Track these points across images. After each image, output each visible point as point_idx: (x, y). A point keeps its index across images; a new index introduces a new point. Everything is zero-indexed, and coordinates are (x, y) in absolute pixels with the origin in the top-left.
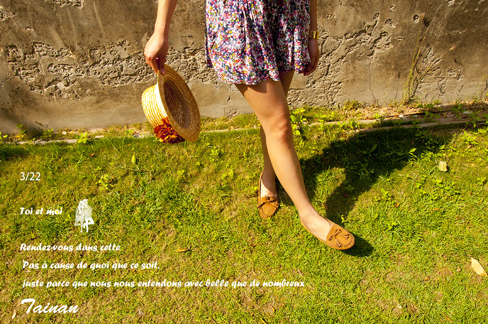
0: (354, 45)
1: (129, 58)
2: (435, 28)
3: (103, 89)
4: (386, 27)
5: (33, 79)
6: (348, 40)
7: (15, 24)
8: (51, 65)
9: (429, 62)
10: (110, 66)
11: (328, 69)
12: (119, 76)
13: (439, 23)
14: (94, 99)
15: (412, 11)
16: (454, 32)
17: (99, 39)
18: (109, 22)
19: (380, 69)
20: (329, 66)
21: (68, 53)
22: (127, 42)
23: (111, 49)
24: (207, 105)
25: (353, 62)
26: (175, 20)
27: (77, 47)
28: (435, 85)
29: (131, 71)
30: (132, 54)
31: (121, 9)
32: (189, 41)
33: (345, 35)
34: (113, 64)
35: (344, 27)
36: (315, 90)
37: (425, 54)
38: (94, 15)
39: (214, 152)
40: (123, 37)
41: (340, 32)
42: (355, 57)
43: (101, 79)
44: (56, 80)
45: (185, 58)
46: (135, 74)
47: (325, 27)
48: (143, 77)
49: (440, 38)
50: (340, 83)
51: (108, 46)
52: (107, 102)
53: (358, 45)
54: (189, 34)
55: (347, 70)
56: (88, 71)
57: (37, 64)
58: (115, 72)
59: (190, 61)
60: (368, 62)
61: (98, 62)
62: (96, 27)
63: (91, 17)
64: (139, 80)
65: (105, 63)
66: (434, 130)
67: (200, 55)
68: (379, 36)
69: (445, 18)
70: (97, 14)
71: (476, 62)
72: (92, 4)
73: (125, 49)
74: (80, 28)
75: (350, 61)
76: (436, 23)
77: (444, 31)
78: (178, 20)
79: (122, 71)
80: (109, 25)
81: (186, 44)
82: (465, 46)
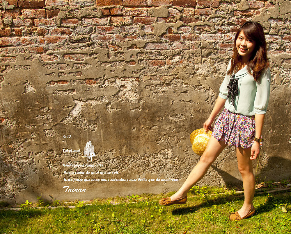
0: (229, 152)
1: (114, 159)
2: (266, 143)
3: (96, 176)
5: (56, 169)
6: (226, 150)
7: (57, 139)
8: (69, 161)
9: (266, 160)
10: (103, 163)
11: (217, 165)
12: (106, 169)
13: (267, 140)
14: (89, 181)
16: (274, 145)
17: (100, 148)
18: (107, 139)
20: (217, 163)
21: (81, 155)
22: (114, 150)
23: (105, 154)
24: (152, 186)
25: (229, 161)
26: (142, 139)
29: (114, 166)
30: (116, 156)
31: (115, 133)
32: (147, 150)
34: (104, 161)
36: (210, 177)
37: (263, 156)
38: (100, 136)
39: (160, 210)
40: (113, 147)
42: (230, 159)
44: (70, 170)
45: (144, 159)
46: (115, 168)
48: (119, 169)
49: (269, 147)
51: (104, 152)
53: (231, 152)
54: (147, 147)
55: (226, 165)
57: (61, 160)
58: (105, 166)
59: (146, 161)
60: (236, 161)
61: (96, 161)
62: (100, 142)
63: (98, 137)
64: (117, 171)
65: (100, 161)
66: (275, 194)
67: (152, 158)
69: (269, 138)
70: (102, 135)
72: (100, 130)
73: (113, 154)
75: (227, 160)
76: (266, 140)
77: (270, 144)
78: (143, 139)
79: (108, 166)
80: (107, 141)
81: (145, 152)
82: (281, 151)
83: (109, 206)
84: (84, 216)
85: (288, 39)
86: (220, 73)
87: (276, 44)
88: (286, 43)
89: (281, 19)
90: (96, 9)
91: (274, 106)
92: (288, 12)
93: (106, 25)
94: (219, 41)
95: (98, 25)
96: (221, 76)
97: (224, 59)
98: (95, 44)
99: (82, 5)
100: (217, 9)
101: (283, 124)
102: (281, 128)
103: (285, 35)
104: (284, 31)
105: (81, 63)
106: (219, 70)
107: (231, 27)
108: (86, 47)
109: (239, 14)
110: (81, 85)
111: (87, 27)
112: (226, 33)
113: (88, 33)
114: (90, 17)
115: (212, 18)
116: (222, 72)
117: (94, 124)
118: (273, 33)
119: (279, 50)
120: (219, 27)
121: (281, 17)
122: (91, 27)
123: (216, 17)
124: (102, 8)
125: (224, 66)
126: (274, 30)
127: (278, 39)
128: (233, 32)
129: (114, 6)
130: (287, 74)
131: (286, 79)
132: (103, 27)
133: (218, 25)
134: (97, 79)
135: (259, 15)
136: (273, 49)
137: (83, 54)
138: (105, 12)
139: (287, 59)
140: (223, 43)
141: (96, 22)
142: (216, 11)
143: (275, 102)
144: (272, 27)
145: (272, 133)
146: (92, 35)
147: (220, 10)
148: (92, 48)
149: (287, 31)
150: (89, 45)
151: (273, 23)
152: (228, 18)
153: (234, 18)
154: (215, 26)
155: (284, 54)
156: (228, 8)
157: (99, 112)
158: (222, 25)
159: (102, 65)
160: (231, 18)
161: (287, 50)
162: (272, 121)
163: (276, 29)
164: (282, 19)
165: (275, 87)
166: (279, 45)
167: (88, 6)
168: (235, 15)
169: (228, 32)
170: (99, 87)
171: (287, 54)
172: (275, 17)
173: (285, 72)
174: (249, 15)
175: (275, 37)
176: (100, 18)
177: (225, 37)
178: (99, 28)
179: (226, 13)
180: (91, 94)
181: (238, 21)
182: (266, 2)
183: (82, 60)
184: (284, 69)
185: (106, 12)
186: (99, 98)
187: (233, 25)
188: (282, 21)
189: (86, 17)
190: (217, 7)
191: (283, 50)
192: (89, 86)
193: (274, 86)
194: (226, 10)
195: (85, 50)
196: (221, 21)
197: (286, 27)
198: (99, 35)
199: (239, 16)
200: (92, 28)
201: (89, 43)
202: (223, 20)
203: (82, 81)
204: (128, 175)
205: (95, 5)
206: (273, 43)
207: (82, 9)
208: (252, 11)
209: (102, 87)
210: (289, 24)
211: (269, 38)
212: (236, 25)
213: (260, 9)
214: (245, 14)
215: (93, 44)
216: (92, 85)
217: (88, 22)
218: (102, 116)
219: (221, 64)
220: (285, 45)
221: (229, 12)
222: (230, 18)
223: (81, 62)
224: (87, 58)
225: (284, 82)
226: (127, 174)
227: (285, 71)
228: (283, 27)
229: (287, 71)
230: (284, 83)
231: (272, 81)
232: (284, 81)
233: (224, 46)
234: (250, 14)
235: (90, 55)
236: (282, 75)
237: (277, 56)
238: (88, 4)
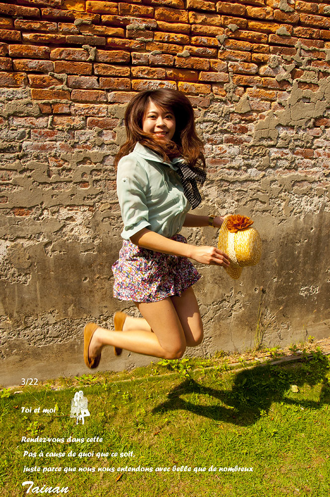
0: (219, 310)
1: (56, 323)
2: (269, 296)
3: (28, 349)
4: (238, 297)
6: (215, 306)
9: (268, 319)
10: (39, 330)
12: (44, 338)
14: (18, 357)
15: (253, 285)
16: (280, 298)
17: (35, 308)
18: (45, 296)
19: (237, 325)
22: (57, 311)
24: (111, 361)
25: (219, 322)
26: (96, 295)
27: (15, 315)
28: (275, 333)
29: (55, 334)
30: (59, 320)
31: (57, 286)
32: (104, 310)
33: (213, 303)
34: (42, 328)
35: (212, 298)
37: (265, 313)
38: (36, 291)
39: (124, 396)
40: (54, 307)
41: (209, 301)
42: (220, 318)
43: (29, 340)
45: (99, 323)
46: (57, 337)
47: (199, 298)
48: (64, 339)
49: (272, 302)
50: (211, 337)
51: (41, 314)
52: (29, 360)
53: (221, 310)
54: (105, 305)
55: (215, 327)
56: (19, 334)
58: (42, 334)
59: (103, 325)
60: (228, 321)
61: (29, 327)
62: (35, 299)
63: (33, 292)
64: (60, 341)
65: (35, 328)
66: (282, 366)
67: (111, 321)
68: (234, 303)
69: (273, 289)
70: (38, 290)
71: (297, 317)
72: (36, 282)
73: (54, 316)
74: (22, 300)
75: (216, 321)
76: (269, 292)
77: (274, 297)
78: (98, 295)
79: (47, 334)
80: (45, 298)
81: (102, 312)
82: (288, 307)
83: (49, 393)
84: (12, 411)
85: (302, 153)
86: (208, 200)
87: (285, 161)
88: (298, 159)
89: (292, 127)
90: (31, 104)
91: (281, 246)
92: (302, 118)
93: (46, 127)
94: (208, 155)
95: (33, 128)
96: (210, 204)
97: (214, 180)
98: (29, 156)
99: (10, 97)
100: (207, 110)
101: (292, 269)
102: (289, 275)
103: (297, 148)
104: (296, 143)
105: (7, 184)
106: (207, 196)
107: (225, 135)
108: (15, 160)
109: (237, 118)
110: (8, 216)
111: (16, 130)
112: (218, 144)
113: (18, 139)
114: (22, 115)
115: (200, 123)
116: (212, 199)
117: (26, 274)
118: (281, 146)
119: (289, 168)
120: (208, 136)
121: (293, 125)
122: (23, 130)
123: (204, 121)
124: (40, 102)
125: (214, 190)
126: (284, 141)
127: (288, 154)
128: (227, 143)
129: (59, 100)
130: (299, 202)
131: (297, 208)
132: (41, 132)
133: (208, 132)
134: (30, 208)
135: (264, 120)
136: (281, 167)
137: (10, 170)
138: (44, 108)
139: (299, 182)
140: (214, 157)
141: (31, 123)
142: (206, 113)
143: (282, 240)
144: (280, 137)
145: (277, 282)
146: (24, 142)
147: (211, 112)
148: (24, 162)
149: (300, 143)
150: (19, 158)
151: (283, 132)
152: (221, 124)
153: (229, 123)
154: (204, 134)
155: (296, 174)
156: (221, 109)
157: (34, 256)
158: (213, 133)
159: (39, 187)
160: (226, 123)
161: (300, 169)
162: (277, 265)
163: (285, 140)
164: (294, 126)
165: (283, 220)
166: (289, 162)
167: (18, 99)
168: (231, 120)
169: (221, 143)
170: (34, 219)
171: (299, 174)
172: (285, 124)
173: (297, 199)
174: (250, 119)
175: (285, 151)
176: (37, 117)
177: (217, 150)
178: (36, 132)
179: (218, 116)
180: (22, 230)
181: (236, 128)
182: (273, 103)
183: (9, 180)
184: (296, 195)
185: (47, 109)
186: (33, 236)
187: (229, 133)
188: (294, 129)
189: (15, 115)
190: (206, 106)
191: (294, 168)
192: (19, 218)
193: (281, 218)
194: (219, 111)
195: (14, 164)
196: (211, 127)
197: (299, 138)
198: (36, 143)
199: (236, 120)
200: (24, 132)
201: (20, 154)
202: (215, 126)
203: (8, 210)
204: (76, 347)
205: (29, 98)
206: (281, 159)
207: (10, 102)
208: (255, 114)
209: (38, 219)
210: (302, 134)
211: (276, 153)
212: (232, 134)
213: (264, 111)
214: (244, 118)
215: (25, 155)
216: (24, 216)
217: (19, 123)
218: (38, 263)
219: (211, 187)
220: (297, 162)
221: (223, 114)
222: (224, 123)
223: (8, 182)
224: (17, 176)
225: (295, 213)
226: (74, 345)
227: (296, 197)
228: (295, 138)
229: (299, 198)
230: (295, 215)
231: (279, 211)
232: (294, 211)
233: (215, 162)
234: (252, 118)
235: (21, 172)
236: (292, 202)
237: (286, 177)
238: (19, 96)
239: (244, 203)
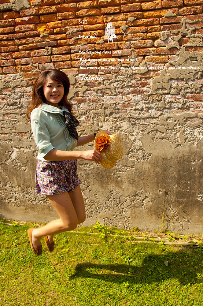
0: (134, 201)
2: (171, 196)
3: (29, 204)
4: (147, 194)
5: (3, 195)
6: (131, 198)
7: (3, 174)
8: (11, 191)
9: (171, 212)
10: (33, 195)
11: (123, 210)
12: (36, 200)
13: (172, 194)
14: (24, 208)
15: (158, 188)
16: (180, 199)
17: (30, 184)
19: (147, 213)
20: (123, 209)
21: (18, 187)
23: (34, 189)
25: (134, 208)
27: (22, 186)
28: (177, 224)
33: (129, 196)
35: (128, 193)
36: (117, 219)
37: (168, 208)
38: (30, 175)
39: (64, 240)
41: (127, 194)
42: (135, 206)
43: (29, 200)
44: (12, 197)
46: (41, 200)
47: (120, 191)
48: (45, 202)
49: (174, 201)
50: (129, 217)
52: (29, 210)
55: (132, 211)
56: (24, 196)
57: (6, 190)
58: (34, 198)
60: (141, 209)
61: (28, 193)
62: (30, 179)
63: (29, 176)
64: (43, 203)
65: (31, 194)
68: (144, 198)
69: (174, 192)
70: (31, 174)
71: (195, 215)
72: (30, 171)
74: (24, 179)
75: (132, 208)
76: (171, 194)
77: (175, 198)
79: (37, 198)
82: (188, 207)
84: (13, 233)
85: (192, 98)
86: (122, 130)
87: (178, 103)
88: (189, 102)
89: (182, 80)
90: (23, 80)
91: (178, 163)
92: (190, 72)
93: (31, 92)
94: (120, 102)
95: (25, 93)
96: (123, 133)
97: (125, 118)
98: (24, 107)
99: (14, 78)
100: (117, 74)
101: (189, 180)
102: (187, 185)
103: (187, 94)
104: (186, 91)
105: (15, 121)
106: (121, 127)
107: (131, 89)
108: (18, 109)
109: (138, 77)
110: (16, 137)
111: (17, 94)
112: (127, 95)
113: (19, 99)
114: (20, 86)
115: (113, 82)
116: (124, 130)
117: (26, 166)
118: (173, 93)
119: (182, 109)
120: (119, 90)
121: (182, 78)
122: (20, 94)
123: (116, 81)
124: (27, 79)
125: (125, 124)
126: (175, 90)
127: (180, 98)
128: (133, 94)
129: (35, 77)
130: (192, 133)
131: (190, 137)
132: (28, 94)
133: (119, 88)
134: (26, 133)
135: (159, 77)
136: (175, 108)
137: (16, 114)
138: (29, 82)
139: (191, 118)
140: (124, 103)
141: (24, 90)
142: (116, 76)
143: (179, 159)
144: (172, 87)
145: (177, 188)
146: (21, 100)
147: (120, 75)
148: (22, 110)
149: (190, 90)
150: (20, 108)
151: (174, 84)
152: (127, 82)
153: (133, 81)
154: (116, 89)
155: (188, 113)
156: (127, 72)
157: (28, 157)
158: (122, 88)
159: (29, 122)
160: (131, 81)
161: (192, 109)
162: (176, 176)
163: (177, 89)
164: (184, 79)
165: (179, 145)
166: (181, 104)
167: (18, 79)
168: (135, 78)
169: (129, 94)
170: (28, 139)
171: (191, 113)
172: (176, 78)
173: (190, 131)
174: (148, 77)
175: (177, 96)
176: (26, 87)
177: (126, 98)
178: (26, 94)
179: (125, 77)
180: (23, 144)
181: (138, 84)
182: (166, 64)
183: (16, 119)
184: (188, 128)
185: (30, 83)
186: (28, 147)
187: (133, 87)
188: (184, 80)
189: (17, 87)
190: (117, 72)
191: (186, 108)
192: (21, 138)
193: (177, 143)
194: (126, 74)
195: (17, 111)
196: (121, 84)
197: (188, 87)
198: (26, 100)
199: (138, 78)
200: (21, 95)
201: (20, 106)
202: (124, 83)
203: (16, 134)
204: (51, 208)
205: (22, 78)
206: (175, 102)
207: (14, 81)
208: (152, 73)
209: (29, 139)
210: (191, 83)
211: (170, 98)
212: (136, 87)
213: (160, 71)
214: (144, 76)
215: (22, 106)
216: (23, 137)
217: (19, 91)
218: (30, 161)
219: (123, 122)
220: (188, 104)
221: (129, 75)
222: (129, 81)
223: (15, 120)
224: (19, 117)
225: (189, 140)
226: (50, 206)
227: (189, 129)
228: (185, 87)
229: (191, 130)
230: (189, 141)
231: (175, 139)
232: (188, 139)
233: (125, 106)
234: (150, 76)
235: (21, 115)
236: (186, 133)
237: (179, 115)
238: (18, 77)
239: (147, 133)
